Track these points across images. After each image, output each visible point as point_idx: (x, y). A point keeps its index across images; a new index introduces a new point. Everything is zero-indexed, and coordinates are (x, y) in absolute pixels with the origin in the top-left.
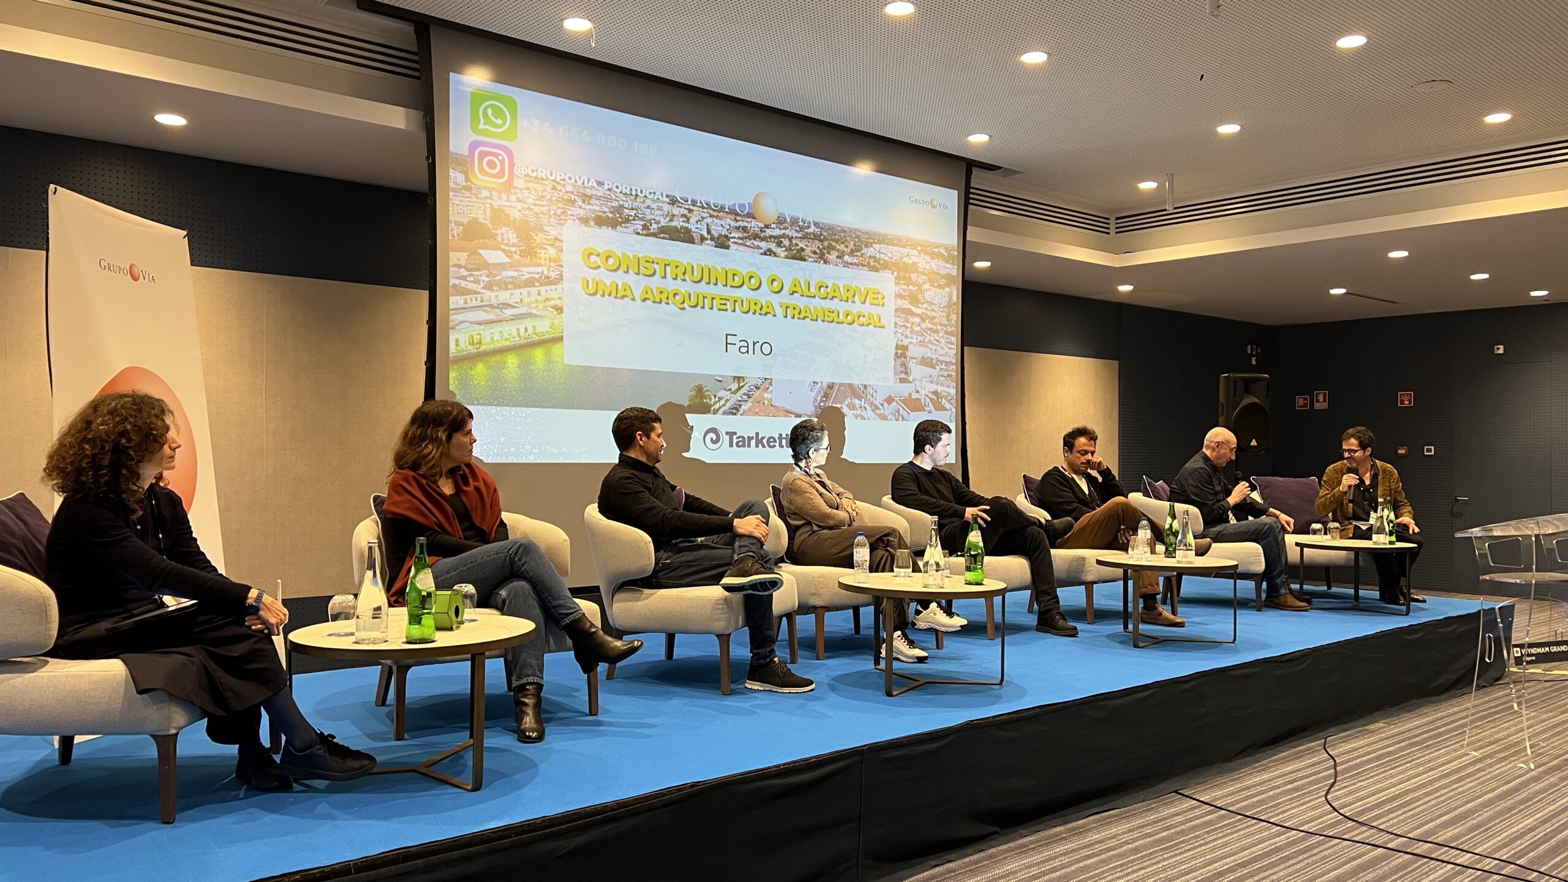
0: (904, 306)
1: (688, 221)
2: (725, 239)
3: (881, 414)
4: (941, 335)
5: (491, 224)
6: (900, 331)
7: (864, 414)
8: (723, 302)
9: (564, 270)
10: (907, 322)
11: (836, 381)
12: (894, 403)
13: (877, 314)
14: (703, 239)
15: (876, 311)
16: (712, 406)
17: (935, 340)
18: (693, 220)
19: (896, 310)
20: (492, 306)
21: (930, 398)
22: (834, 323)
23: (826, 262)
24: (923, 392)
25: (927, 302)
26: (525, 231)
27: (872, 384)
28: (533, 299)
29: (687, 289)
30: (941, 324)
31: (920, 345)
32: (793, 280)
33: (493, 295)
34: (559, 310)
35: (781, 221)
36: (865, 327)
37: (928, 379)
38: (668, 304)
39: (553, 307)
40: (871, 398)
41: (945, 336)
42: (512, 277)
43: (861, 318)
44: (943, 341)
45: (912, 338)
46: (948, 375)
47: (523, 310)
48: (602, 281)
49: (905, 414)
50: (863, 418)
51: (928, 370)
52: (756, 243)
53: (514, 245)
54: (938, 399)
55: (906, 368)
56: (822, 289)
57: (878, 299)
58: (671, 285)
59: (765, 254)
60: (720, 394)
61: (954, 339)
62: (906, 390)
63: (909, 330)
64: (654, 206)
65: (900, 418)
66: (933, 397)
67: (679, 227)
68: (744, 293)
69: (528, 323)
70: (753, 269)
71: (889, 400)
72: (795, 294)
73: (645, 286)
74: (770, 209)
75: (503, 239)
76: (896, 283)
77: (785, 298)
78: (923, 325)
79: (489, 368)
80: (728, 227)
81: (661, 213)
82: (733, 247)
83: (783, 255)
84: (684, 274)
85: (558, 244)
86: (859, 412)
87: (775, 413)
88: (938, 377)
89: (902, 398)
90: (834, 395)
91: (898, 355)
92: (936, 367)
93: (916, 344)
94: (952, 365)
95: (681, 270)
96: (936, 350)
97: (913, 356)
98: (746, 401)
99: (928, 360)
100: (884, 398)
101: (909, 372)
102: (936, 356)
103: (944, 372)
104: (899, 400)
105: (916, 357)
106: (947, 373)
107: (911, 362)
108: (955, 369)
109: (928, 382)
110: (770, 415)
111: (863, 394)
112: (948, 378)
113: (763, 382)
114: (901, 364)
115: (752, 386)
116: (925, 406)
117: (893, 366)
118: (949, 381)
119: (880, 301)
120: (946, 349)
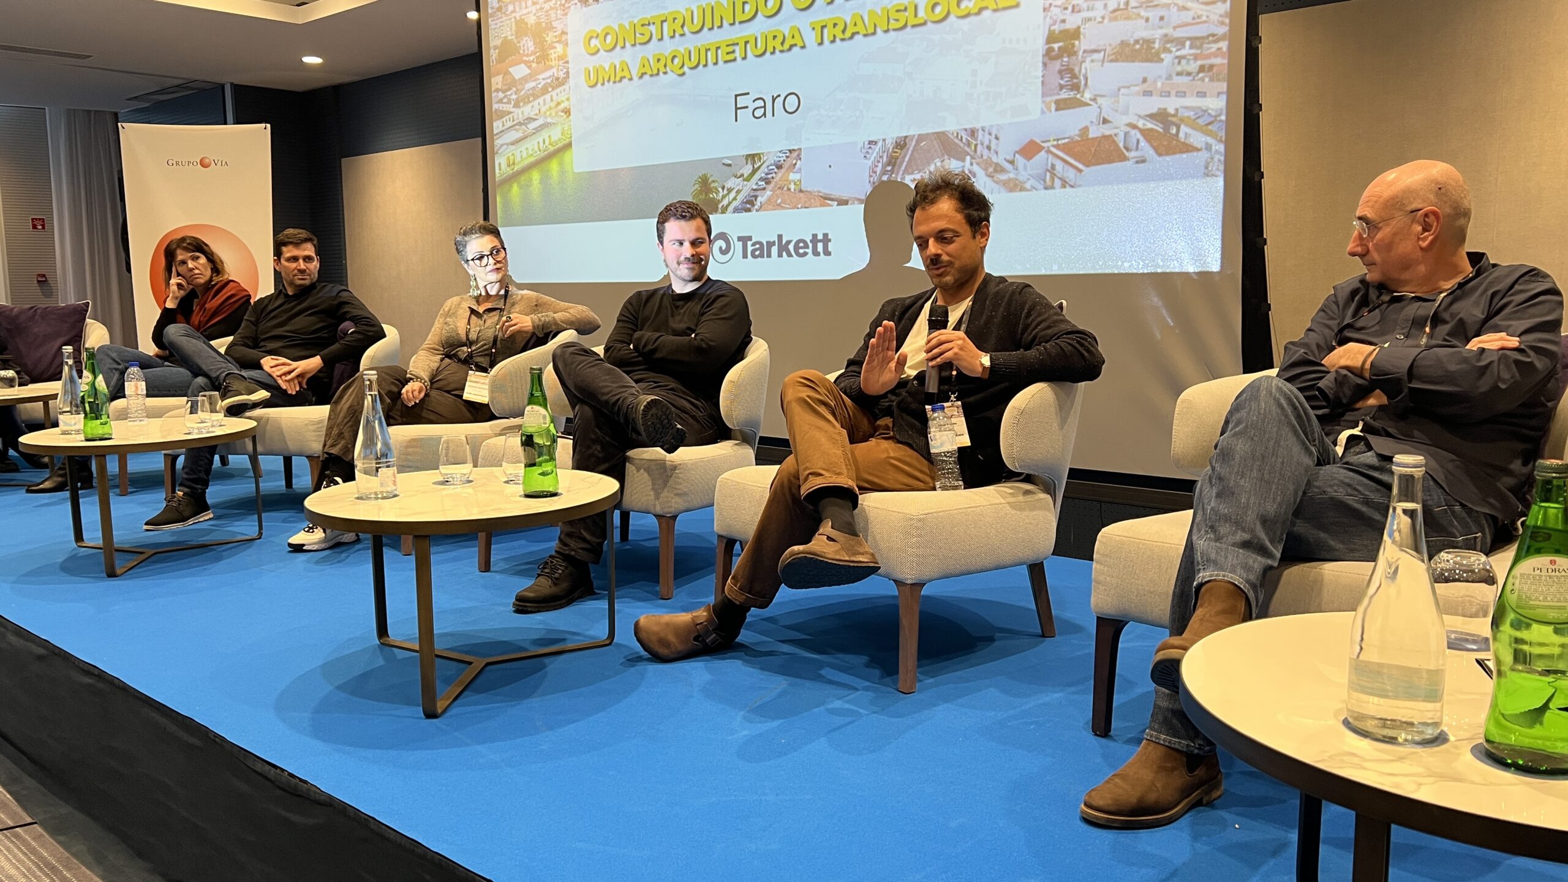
3: (1010, 180)
5: (516, 38)
6: (1059, 3)
8: (730, 49)
9: (570, 65)
11: (911, 133)
12: (1043, 153)
16: (719, 202)
20: (520, 124)
21: (1142, 131)
22: (908, 29)
24: (1121, 121)
26: (538, 33)
27: (986, 124)
28: (547, 107)
29: (686, 46)
31: (1115, 19)
33: (519, 111)
34: (567, 112)
36: (972, 18)
37: (1136, 89)
38: (665, 73)
39: (563, 111)
40: (986, 153)
42: (532, 89)
43: (965, 4)
45: (1090, 9)
46: (1202, 69)
47: (540, 122)
48: (601, 66)
49: (1071, 174)
51: (1137, 69)
53: (533, 53)
54: (1167, 129)
55: (1074, 76)
58: (669, 47)
60: (728, 185)
62: (1071, 123)
65: (1058, 183)
66: (1150, 126)
68: (760, 26)
69: (545, 134)
71: (1030, 150)
73: (643, 58)
75: (524, 51)
77: (820, 13)
79: (521, 187)
84: (682, 26)
85: (564, 38)
87: (805, 202)
88: (1169, 77)
89: (1063, 141)
90: (907, 159)
91: (1053, 53)
92: (1163, 56)
93: (1103, 18)
94: (1216, 42)
95: (679, 22)
96: (1162, 18)
97: (1093, 47)
98: (764, 189)
99: (1138, 47)
100: (1017, 149)
101: (1083, 83)
102: (1164, 31)
103: (1188, 63)
104: (1054, 146)
105: (1104, 47)
106: (1199, 63)
107: (1088, 60)
108: (1225, 49)
109: (1138, 94)
110: (799, 206)
111: (966, 148)
112: (1201, 75)
113: (787, 157)
114: (1060, 72)
115: (771, 165)
116: (1127, 149)
117: (1041, 79)
118: (1207, 85)
120: (1198, 8)
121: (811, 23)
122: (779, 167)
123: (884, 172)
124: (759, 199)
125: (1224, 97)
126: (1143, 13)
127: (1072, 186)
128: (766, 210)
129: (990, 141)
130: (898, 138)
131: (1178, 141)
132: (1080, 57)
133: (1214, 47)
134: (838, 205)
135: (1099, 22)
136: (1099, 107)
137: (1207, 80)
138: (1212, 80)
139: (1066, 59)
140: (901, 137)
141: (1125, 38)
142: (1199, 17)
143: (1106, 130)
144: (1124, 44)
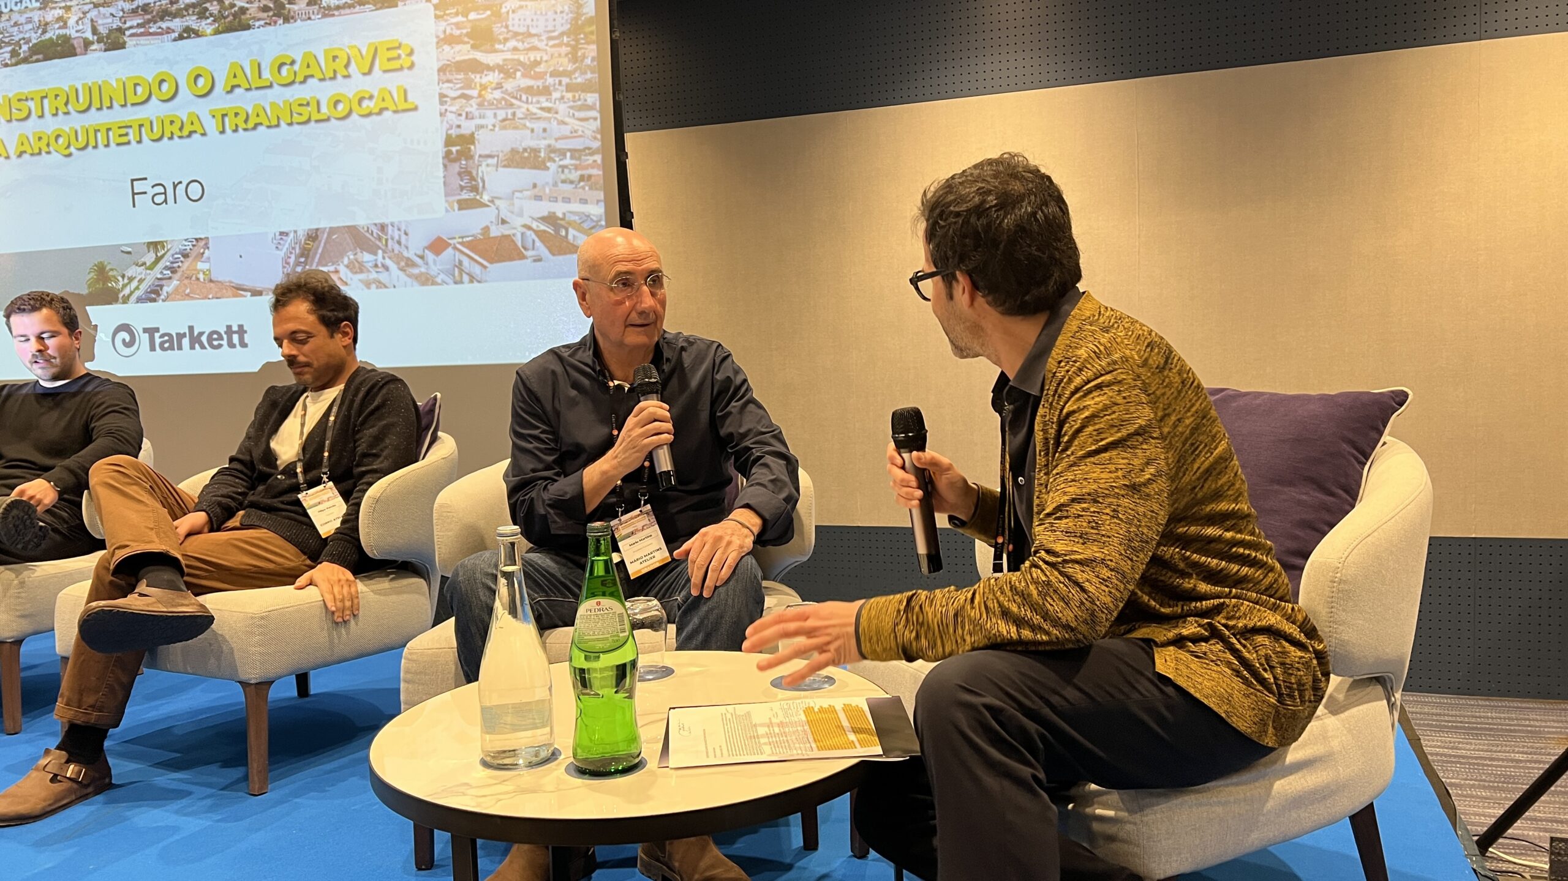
0: (458, 58)
1: (65, 26)
2: (118, 34)
3: (421, 274)
4: (556, 95)
6: (454, 109)
7: (383, 277)
8: (123, 131)
10: (469, 87)
11: (322, 226)
12: (450, 250)
13: (398, 88)
14: (87, 44)
15: (393, 82)
16: (119, 291)
17: (542, 109)
18: (71, 22)
19: (442, 70)
21: (536, 232)
22: (312, 124)
23: (287, 20)
24: (517, 222)
25: (516, 34)
27: (395, 220)
29: (71, 125)
30: (554, 74)
31: (504, 128)
32: (230, 68)
36: (374, 117)
37: (528, 193)
38: (49, 153)
40: (396, 247)
41: (569, 95)
43: (365, 103)
44: (562, 108)
45: (482, 117)
46: (582, 178)
49: (477, 270)
50: (381, 285)
51: (525, 176)
52: (164, 25)
54: (557, 231)
55: (473, 179)
56: (284, 70)
57: (399, 57)
58: (50, 125)
59: (181, 38)
60: (129, 273)
61: (592, 98)
62: (474, 222)
63: (473, 102)
64: (22, 20)
65: (466, 278)
66: (542, 227)
67: (55, 37)
68: (154, 110)
70: (164, 68)
71: (438, 246)
72: (237, 91)
73: (20, 135)
76: (437, 17)
77: (220, 101)
78: (509, 85)
80: (121, 14)
81: (30, 26)
82: (130, 42)
83: (209, 30)
84: (66, 104)
86: (373, 275)
87: (216, 293)
88: (555, 184)
89: (468, 239)
90: (320, 251)
91: (452, 156)
92: (548, 164)
93: (494, 126)
94: (592, 154)
95: (62, 99)
96: (545, 130)
97: (487, 152)
98: (170, 278)
99: (526, 155)
100: (426, 244)
101: (481, 185)
102: (546, 142)
103: (570, 172)
104: (459, 243)
105: (496, 153)
106: (579, 173)
107: (484, 164)
108: (599, 161)
109: (530, 198)
110: (210, 296)
111: (378, 242)
112: (582, 184)
113: (193, 246)
114: (460, 174)
115: (176, 254)
116: (525, 249)
117: (442, 180)
118: (587, 193)
119: (405, 61)
120: (574, 123)
121: (210, 111)
122: (186, 256)
123: (298, 264)
124: (165, 289)
125: (602, 204)
126: (528, 124)
127: (479, 282)
128: (173, 300)
129: (400, 236)
130: (309, 230)
131: (568, 242)
132: (476, 162)
133: (591, 159)
134: (252, 296)
135: (491, 130)
136: (497, 209)
137: (587, 188)
138: (591, 188)
139: (464, 162)
140: (312, 230)
141: (514, 146)
142: (576, 131)
143: (505, 230)
144: (514, 151)
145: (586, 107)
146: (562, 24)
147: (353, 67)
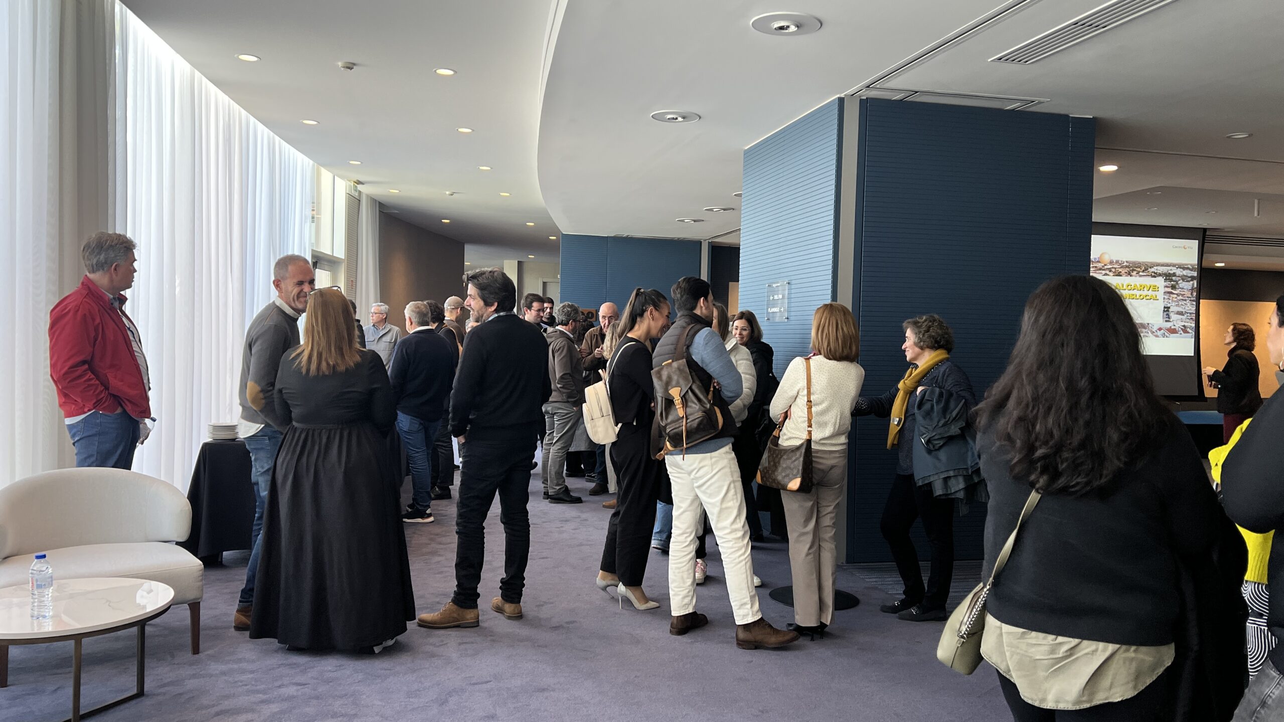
0: (1168, 291)
3: (1156, 335)
6: (1166, 301)
10: (1170, 297)
12: (1163, 330)
13: (1155, 295)
15: (1154, 293)
17: (1184, 304)
19: (1165, 293)
22: (1134, 300)
23: (1131, 276)
24: (1177, 326)
25: (1181, 288)
27: (1151, 323)
30: (1187, 297)
31: (1176, 306)
35: (1111, 262)
36: (1149, 300)
40: (1151, 328)
41: (1190, 302)
43: (1147, 297)
44: (1188, 304)
45: (1172, 303)
46: (1191, 319)
49: (1168, 335)
51: (1180, 317)
52: (1100, 271)
54: (1185, 329)
55: (1169, 316)
56: (1129, 287)
61: (1194, 303)
62: (1168, 325)
63: (1171, 300)
65: (1165, 336)
66: (1182, 327)
71: (1160, 329)
74: (1107, 259)
76: (1165, 281)
78: (1179, 298)
83: (1112, 275)
88: (1186, 319)
89: (1167, 328)
91: (1165, 311)
92: (1185, 315)
94: (1193, 314)
97: (1173, 311)
99: (1180, 312)
100: (1157, 329)
102: (1185, 310)
103: (1189, 317)
104: (1165, 329)
109: (1180, 321)
111: (1147, 327)
114: (1166, 315)
116: (1178, 332)
117: (1163, 315)
118: (1191, 321)
119: (1157, 289)
120: (1190, 308)
125: (1194, 324)
127: (1168, 338)
129: (1152, 326)
131: (1187, 331)
132: (1170, 312)
136: (1173, 323)
139: (1167, 312)
141: (1178, 310)
143: (1175, 327)
145: (1193, 305)
146: (1190, 288)
147: (1145, 289)
